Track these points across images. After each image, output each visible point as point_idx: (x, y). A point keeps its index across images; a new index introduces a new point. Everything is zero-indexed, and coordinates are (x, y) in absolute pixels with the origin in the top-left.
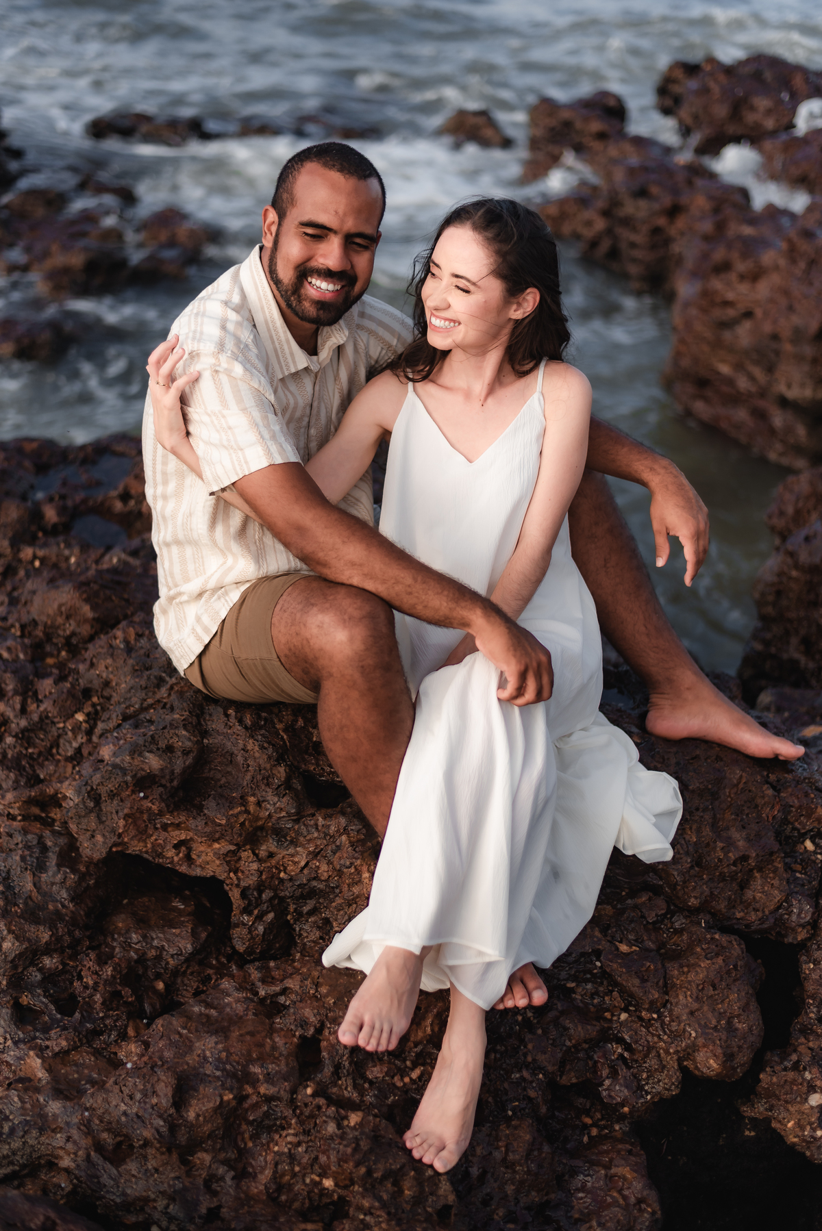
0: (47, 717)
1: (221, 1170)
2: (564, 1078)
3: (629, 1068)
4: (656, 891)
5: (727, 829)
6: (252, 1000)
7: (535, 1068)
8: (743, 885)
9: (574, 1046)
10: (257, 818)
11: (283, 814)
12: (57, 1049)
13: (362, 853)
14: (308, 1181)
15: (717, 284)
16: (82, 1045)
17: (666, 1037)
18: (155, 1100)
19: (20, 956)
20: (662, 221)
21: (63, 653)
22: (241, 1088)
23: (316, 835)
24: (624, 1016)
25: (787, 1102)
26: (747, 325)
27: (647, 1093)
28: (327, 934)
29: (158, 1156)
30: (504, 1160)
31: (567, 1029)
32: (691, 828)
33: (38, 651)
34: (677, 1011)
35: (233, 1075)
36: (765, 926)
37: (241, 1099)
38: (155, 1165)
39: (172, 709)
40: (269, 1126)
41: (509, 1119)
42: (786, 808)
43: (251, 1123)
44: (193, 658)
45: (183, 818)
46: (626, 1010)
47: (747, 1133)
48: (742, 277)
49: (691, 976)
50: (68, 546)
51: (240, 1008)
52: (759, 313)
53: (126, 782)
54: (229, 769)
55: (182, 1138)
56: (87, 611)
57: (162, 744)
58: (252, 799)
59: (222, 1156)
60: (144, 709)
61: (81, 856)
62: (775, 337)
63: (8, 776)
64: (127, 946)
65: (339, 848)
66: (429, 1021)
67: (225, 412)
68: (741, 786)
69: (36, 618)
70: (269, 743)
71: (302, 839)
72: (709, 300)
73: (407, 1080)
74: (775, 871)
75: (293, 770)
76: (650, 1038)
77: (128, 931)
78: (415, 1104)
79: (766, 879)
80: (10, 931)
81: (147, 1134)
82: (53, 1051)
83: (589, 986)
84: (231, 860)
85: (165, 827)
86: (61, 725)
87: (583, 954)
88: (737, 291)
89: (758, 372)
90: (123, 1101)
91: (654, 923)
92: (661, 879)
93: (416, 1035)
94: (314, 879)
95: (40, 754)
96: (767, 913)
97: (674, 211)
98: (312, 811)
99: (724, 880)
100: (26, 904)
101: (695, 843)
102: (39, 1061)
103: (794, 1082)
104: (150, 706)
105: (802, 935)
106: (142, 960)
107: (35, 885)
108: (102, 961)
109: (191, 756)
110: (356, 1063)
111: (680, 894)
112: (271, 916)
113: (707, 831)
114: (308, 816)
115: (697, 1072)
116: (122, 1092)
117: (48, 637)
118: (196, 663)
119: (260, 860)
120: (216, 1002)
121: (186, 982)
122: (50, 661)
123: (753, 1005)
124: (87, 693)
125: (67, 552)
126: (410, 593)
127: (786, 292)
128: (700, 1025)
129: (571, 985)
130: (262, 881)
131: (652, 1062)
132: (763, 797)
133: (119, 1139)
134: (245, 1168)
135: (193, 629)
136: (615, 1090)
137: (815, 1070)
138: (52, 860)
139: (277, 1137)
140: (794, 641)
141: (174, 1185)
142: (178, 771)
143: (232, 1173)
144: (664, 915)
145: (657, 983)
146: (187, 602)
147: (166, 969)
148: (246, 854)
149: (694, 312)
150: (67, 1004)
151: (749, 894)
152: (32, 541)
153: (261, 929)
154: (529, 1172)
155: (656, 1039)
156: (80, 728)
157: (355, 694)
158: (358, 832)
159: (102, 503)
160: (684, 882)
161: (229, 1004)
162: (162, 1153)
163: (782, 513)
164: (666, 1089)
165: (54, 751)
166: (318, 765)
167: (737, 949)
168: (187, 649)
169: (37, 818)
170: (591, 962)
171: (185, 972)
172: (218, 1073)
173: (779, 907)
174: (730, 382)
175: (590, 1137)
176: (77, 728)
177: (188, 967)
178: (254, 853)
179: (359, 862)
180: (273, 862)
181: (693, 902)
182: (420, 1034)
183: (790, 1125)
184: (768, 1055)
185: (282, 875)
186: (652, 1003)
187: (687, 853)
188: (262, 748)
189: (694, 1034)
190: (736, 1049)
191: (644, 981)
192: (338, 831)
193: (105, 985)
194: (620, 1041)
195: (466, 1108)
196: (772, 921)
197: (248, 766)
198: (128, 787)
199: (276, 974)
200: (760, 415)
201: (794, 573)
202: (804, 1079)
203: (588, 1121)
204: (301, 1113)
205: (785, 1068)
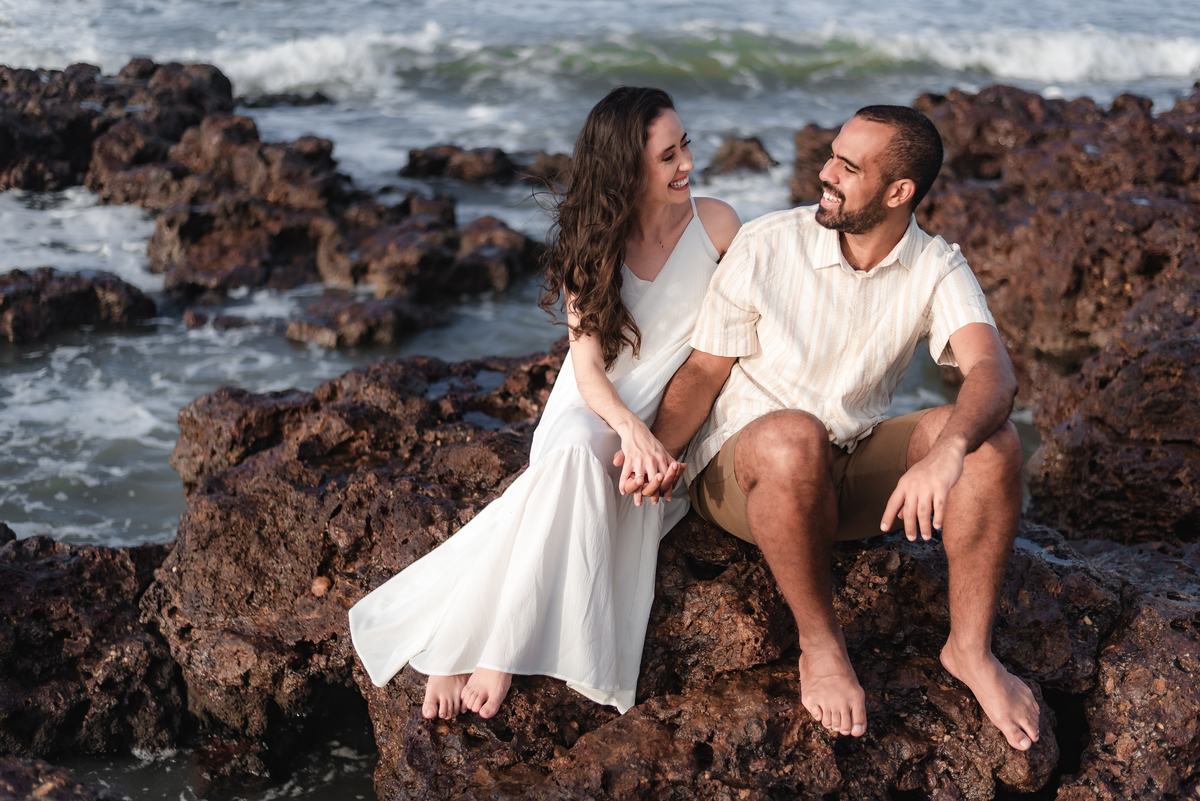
6: (654, 722)
7: (879, 775)
8: (1037, 646)
9: (909, 760)
11: (672, 584)
12: (501, 764)
13: (737, 609)
16: (520, 761)
17: (981, 753)
18: (586, 785)
21: (476, 494)
22: (653, 775)
23: (697, 600)
24: (947, 738)
26: (1003, 291)
31: (902, 747)
33: (456, 493)
35: (647, 767)
36: (1056, 678)
37: (654, 783)
42: (1068, 589)
46: (948, 733)
48: (997, 250)
50: (464, 429)
52: (1013, 280)
56: (496, 460)
62: (1029, 299)
65: (717, 607)
66: (796, 731)
69: (452, 468)
71: (687, 604)
73: (781, 773)
74: (1062, 636)
75: (678, 552)
77: (547, 685)
82: (497, 764)
83: (918, 717)
87: (912, 690)
90: (559, 791)
94: (698, 634)
96: (1057, 667)
98: (694, 582)
102: (487, 772)
103: (1085, 795)
106: (560, 704)
108: (532, 701)
110: (741, 759)
112: (663, 667)
114: (692, 585)
115: (1008, 782)
116: (558, 784)
117: (462, 483)
122: (466, 499)
123: (1050, 732)
125: (462, 434)
127: (1037, 261)
129: (903, 715)
136: (939, 796)
137: (1102, 786)
140: (1062, 516)
147: (579, 713)
150: (505, 734)
152: (433, 426)
153: (654, 678)
158: (732, 594)
159: (485, 402)
161: (637, 725)
164: (983, 795)
166: (698, 549)
170: (919, 696)
171: (594, 715)
172: (634, 766)
173: (1066, 664)
177: (596, 712)
179: (735, 615)
180: (664, 624)
182: (789, 741)
184: (1063, 777)
185: (671, 633)
186: (969, 726)
189: (1004, 750)
190: (1038, 762)
192: (716, 595)
193: (534, 718)
196: (1061, 674)
199: (672, 704)
201: (1059, 457)
202: (1093, 792)
204: (701, 794)
205: (1078, 785)
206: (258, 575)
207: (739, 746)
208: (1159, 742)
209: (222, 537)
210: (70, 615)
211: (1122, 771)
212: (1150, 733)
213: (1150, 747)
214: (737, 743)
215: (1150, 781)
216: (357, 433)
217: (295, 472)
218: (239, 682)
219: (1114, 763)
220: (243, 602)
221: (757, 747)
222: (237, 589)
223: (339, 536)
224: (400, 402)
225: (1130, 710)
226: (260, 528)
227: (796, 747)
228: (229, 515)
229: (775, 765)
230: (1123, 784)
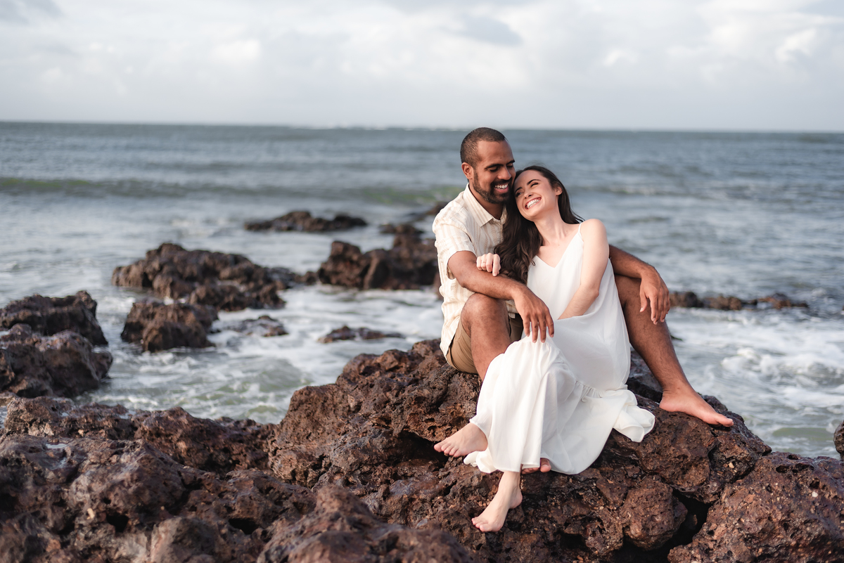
3: (602, 534)
4: (635, 463)
5: (680, 443)
10: (460, 413)
19: (355, 463)
27: (607, 545)
32: (658, 439)
34: (626, 506)
44: (448, 348)
45: (432, 415)
49: (638, 494)
53: (412, 398)
54: (454, 394)
57: (431, 386)
61: (391, 434)
68: (693, 428)
76: (611, 518)
79: (698, 470)
85: (426, 421)
91: (632, 478)
92: (637, 457)
99: (671, 464)
101: (658, 445)
105: (712, 499)
109: (442, 391)
111: (643, 462)
113: (667, 442)
118: (450, 351)
131: (611, 530)
132: (705, 435)
142: (435, 396)
144: (637, 474)
145: (620, 495)
151: (687, 476)
155: (615, 520)
160: (646, 457)
181: (650, 467)
194: (599, 519)
198: (413, 401)
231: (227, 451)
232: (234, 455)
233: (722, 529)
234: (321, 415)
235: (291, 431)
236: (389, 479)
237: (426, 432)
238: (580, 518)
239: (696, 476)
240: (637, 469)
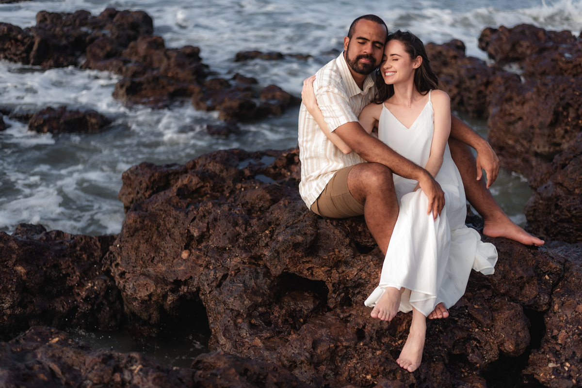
0: (255, 232)
1: (329, 372)
2: (454, 351)
3: (479, 350)
4: (488, 288)
5: (515, 267)
6: (338, 319)
7: (444, 346)
8: (522, 288)
9: (458, 340)
10: (339, 257)
11: (348, 255)
12: (266, 337)
13: (378, 267)
14: (361, 377)
15: (507, 106)
16: (275, 336)
17: (493, 338)
18: (305, 347)
19: (251, 306)
20: (482, 88)
21: (259, 213)
22: (336, 343)
23: (360, 263)
24: (477, 330)
25: (540, 366)
26: (520, 123)
27: (486, 359)
28: (365, 297)
29: (306, 366)
30: (433, 375)
31: (455, 333)
32: (501, 265)
33: (249, 212)
34: (497, 328)
35: (334, 339)
36: (530, 303)
37: (337, 347)
38: (305, 370)
39: (305, 221)
40: (347, 358)
41: (435, 362)
42: (538, 262)
43: (340, 356)
44: (315, 200)
45: (310, 259)
46: (477, 328)
47: (525, 382)
48: (517, 103)
49: (502, 316)
50: (255, 183)
51: (334, 322)
52: (525, 118)
53: (290, 245)
54: (327, 241)
55: (315, 360)
56: (268, 196)
57: (303, 232)
58: (336, 250)
59: (330, 367)
60: (293, 224)
61: (271, 275)
62: (532, 127)
63: (241, 252)
64: (289, 306)
65: (369, 266)
66: (404, 325)
67: (332, 105)
68: (520, 252)
69: (248, 201)
70: (343, 230)
71: (355, 264)
72: (503, 113)
73: (397, 344)
74: (534, 284)
75: (352, 240)
76: (487, 338)
77: (289, 301)
78: (400, 352)
79: (530, 286)
80: (247, 298)
81: (303, 359)
82: (264, 337)
83: (463, 319)
84: (329, 273)
85: (303, 263)
86: (260, 235)
87: (461, 307)
88: (515, 109)
89: (525, 143)
90: (292, 349)
91: (488, 299)
92: (490, 283)
93: (400, 329)
94: (360, 279)
95: (252, 245)
96: (531, 299)
97: (487, 84)
98: (359, 254)
99: (514, 285)
100: (252, 289)
101: (503, 271)
102: (259, 340)
103: (542, 359)
104: (296, 223)
105: (545, 308)
106: (295, 310)
107: (255, 283)
108: (281, 308)
109: (313, 236)
110: (378, 337)
111: (497, 288)
112: (343, 294)
113: (507, 267)
114: (358, 256)
115: (505, 351)
116: (292, 346)
117: (253, 207)
118: (316, 202)
119: (339, 273)
120: (324, 320)
121: (311, 320)
122: (254, 215)
123: (526, 328)
124: (270, 223)
125: (254, 185)
126: (398, 166)
127: (537, 109)
128: (506, 333)
129: (456, 319)
130: (340, 280)
131: (487, 347)
132: (529, 257)
133: (291, 363)
134: (338, 372)
135: (316, 189)
136: (473, 357)
137: (551, 354)
138: (261, 276)
139: (349, 362)
140: (541, 230)
141: (312, 376)
142: (308, 242)
143: (333, 373)
144: (492, 297)
145: (489, 318)
146: (313, 180)
147: (303, 315)
148: (334, 271)
149: (497, 118)
150: (269, 323)
151: (524, 292)
152: (241, 181)
153: (339, 299)
154: (442, 379)
155: (489, 339)
156: (267, 236)
157: (379, 200)
158: (377, 260)
159: (266, 170)
160: (499, 283)
161: (330, 320)
162: (308, 365)
163: (535, 180)
164: (493, 357)
165: (257, 244)
166: (361, 239)
167: (519, 308)
168: (313, 197)
169: (254, 264)
170: (464, 310)
171: (310, 316)
172: (327, 339)
173: (536, 297)
174: (513, 147)
175: (464, 375)
176: (266, 236)
177: (311, 314)
178: (337, 271)
179: (377, 270)
180: (344, 274)
181: (502, 291)
182: (401, 329)
183: (541, 375)
184: (532, 350)
185: (348, 278)
186: (487, 325)
187: (500, 274)
188: (340, 232)
189: (503, 336)
190: (520, 342)
191: (484, 317)
192: (369, 261)
193: (282, 316)
194: (475, 339)
195: (419, 351)
196: (533, 302)
197: (335, 238)
198: (290, 247)
199: (347, 311)
200: (526, 161)
201: (541, 202)
202: (546, 357)
203: (464, 370)
204: (359, 352)
205: (539, 354)
206: (157, 249)
207: (377, 330)
208: (579, 335)
209: (140, 231)
210: (70, 266)
211: (561, 348)
212: (575, 330)
213: (574, 337)
214: (376, 329)
215: (574, 353)
216: (204, 184)
217: (175, 201)
218: (147, 298)
219: (557, 344)
220: (150, 261)
221: (386, 332)
222: (147, 255)
223: (195, 231)
224: (225, 170)
225: (566, 319)
226: (158, 227)
227: (404, 332)
228: (144, 221)
229: (394, 340)
230: (561, 354)
231: (56, 266)
232: (62, 269)
233: (564, 334)
234: (158, 240)
235: (135, 256)
236: (287, 318)
237: (305, 272)
238: (462, 340)
239: (530, 291)
240: (490, 292)
